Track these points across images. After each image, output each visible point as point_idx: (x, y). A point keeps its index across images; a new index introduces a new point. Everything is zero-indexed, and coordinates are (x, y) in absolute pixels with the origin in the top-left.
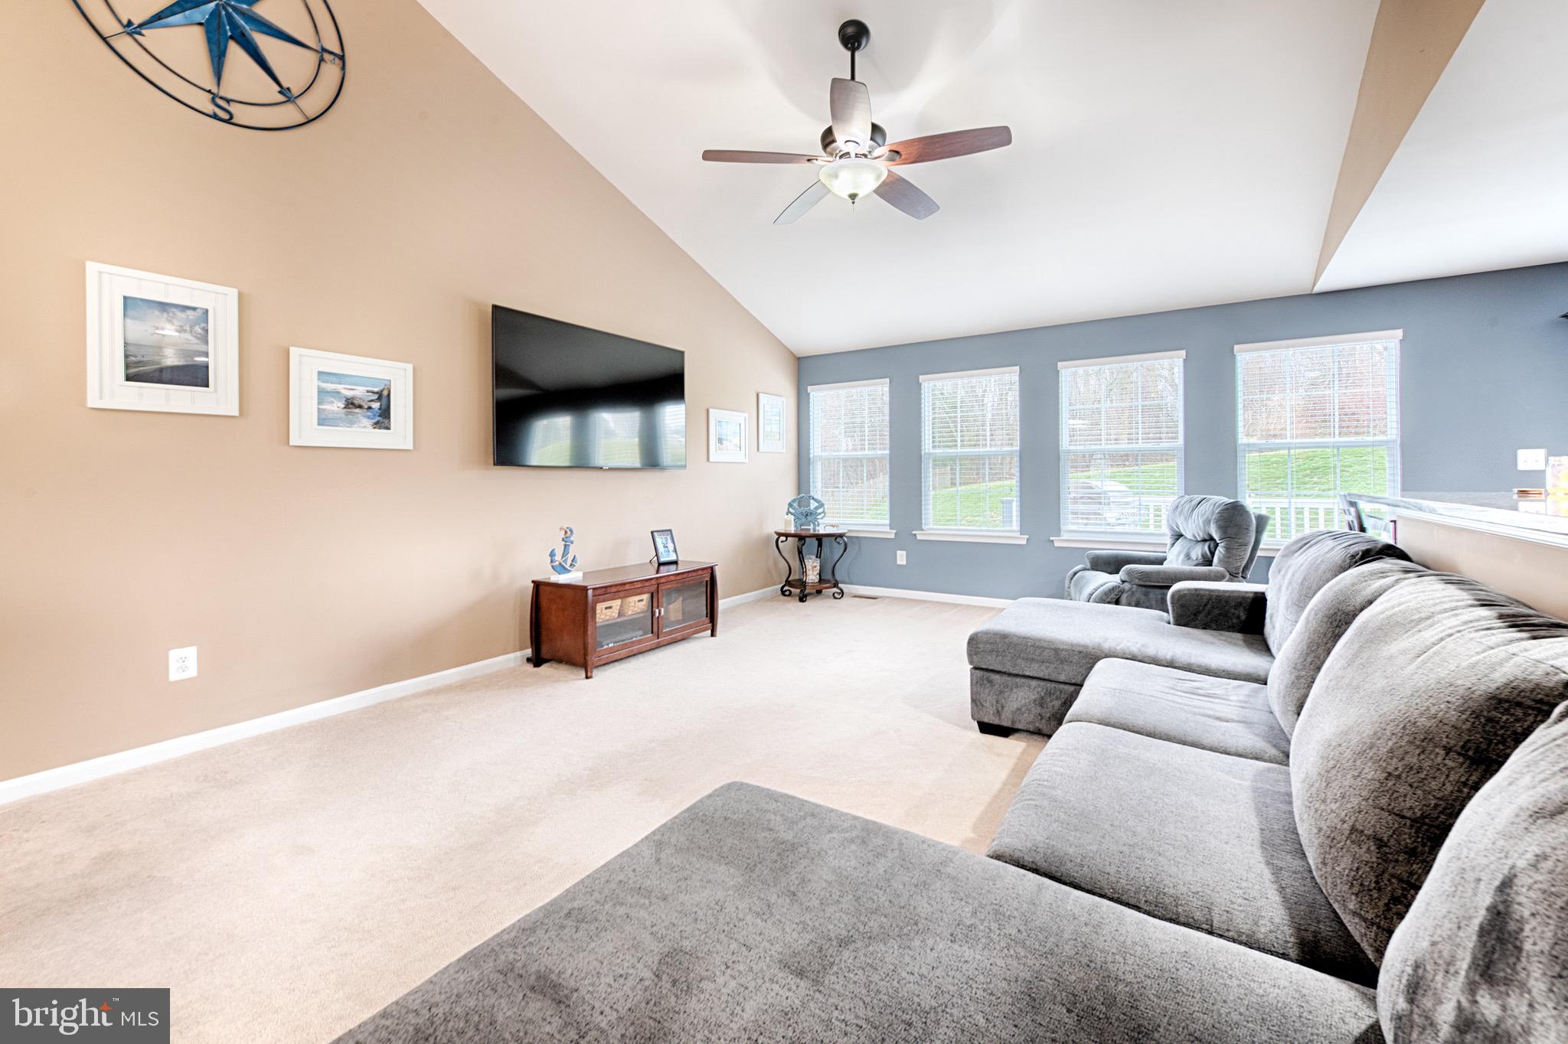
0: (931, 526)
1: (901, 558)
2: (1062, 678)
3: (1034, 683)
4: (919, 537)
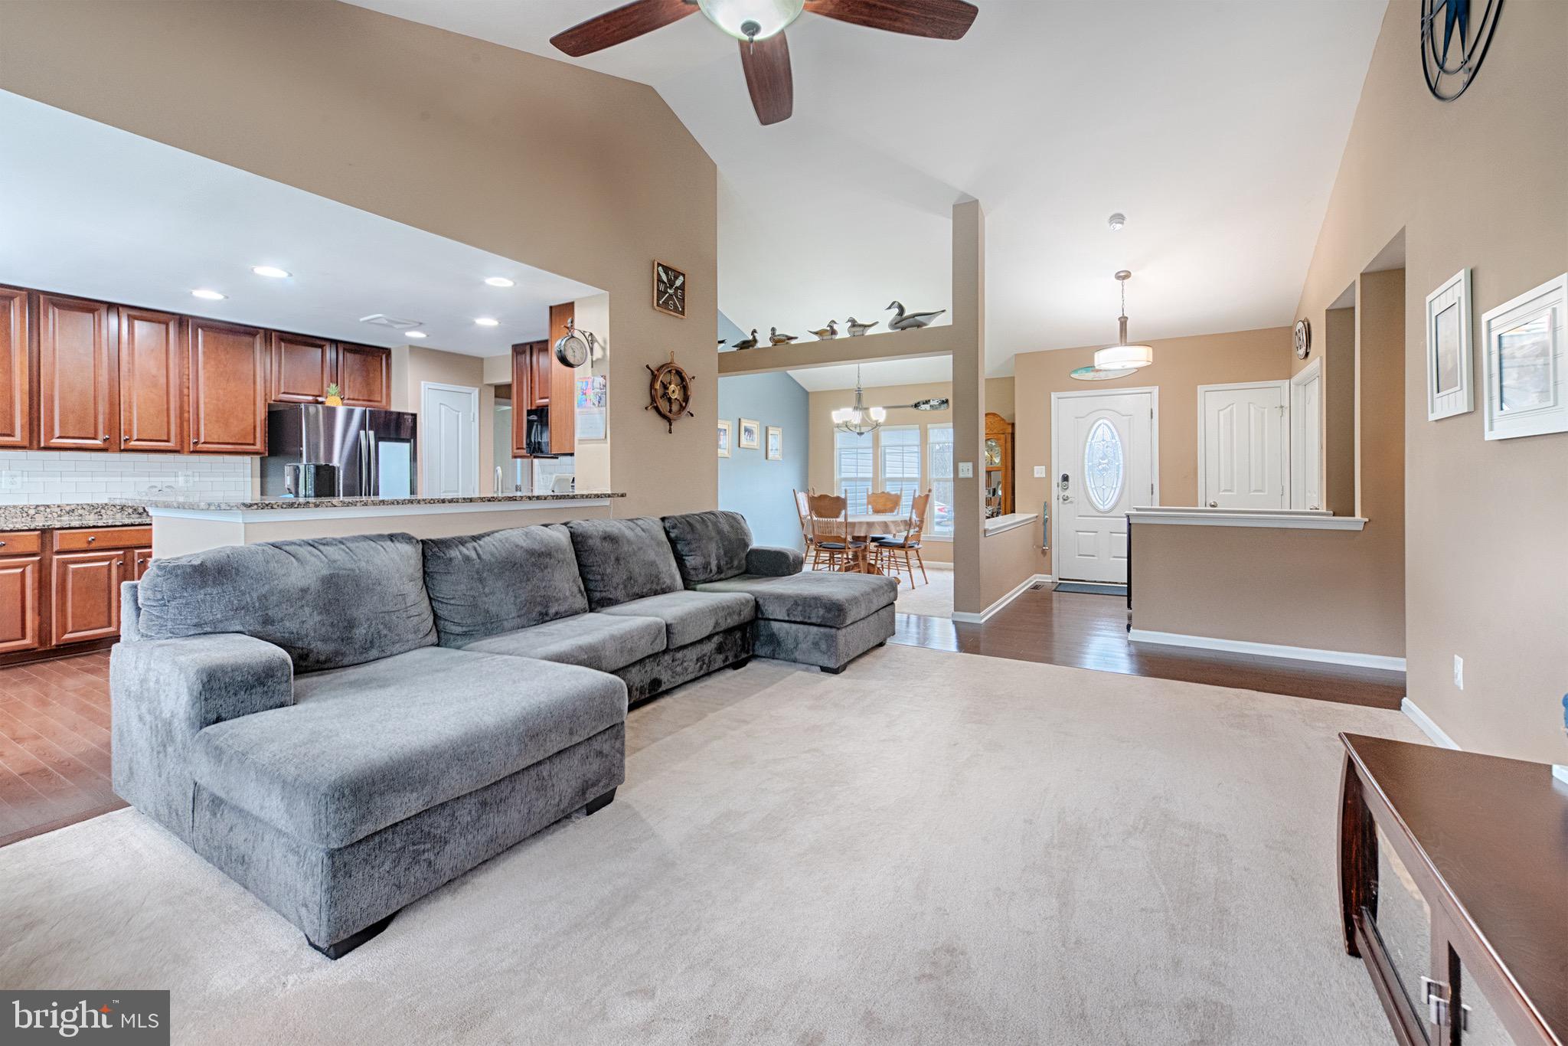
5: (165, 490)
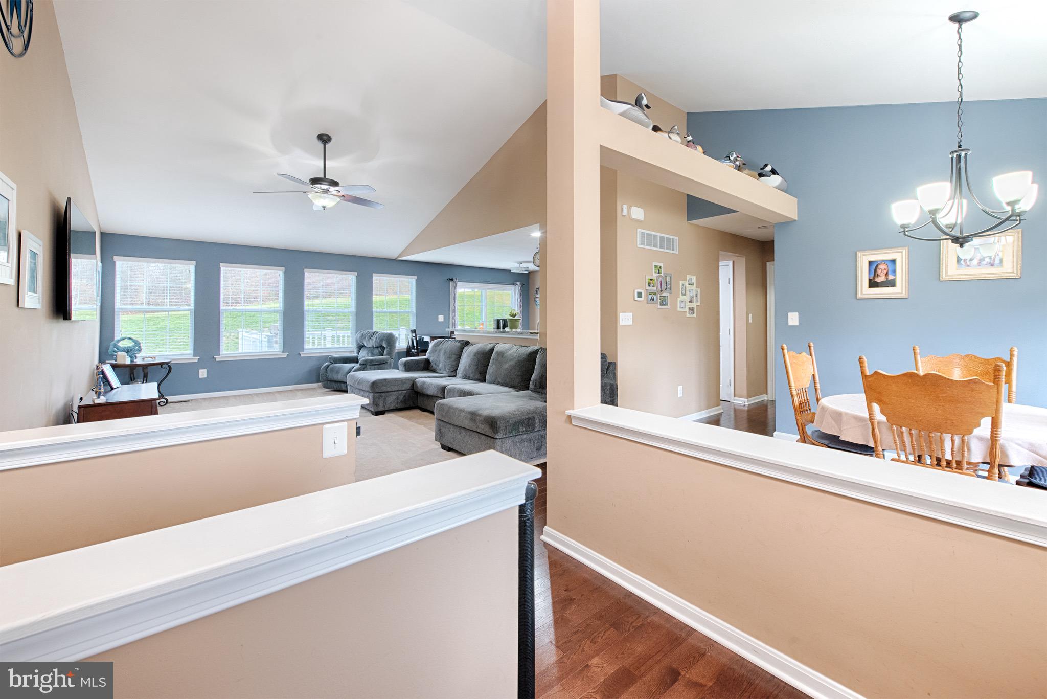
0: (225, 352)
1: (203, 373)
2: (404, 389)
3: (395, 393)
4: (217, 360)
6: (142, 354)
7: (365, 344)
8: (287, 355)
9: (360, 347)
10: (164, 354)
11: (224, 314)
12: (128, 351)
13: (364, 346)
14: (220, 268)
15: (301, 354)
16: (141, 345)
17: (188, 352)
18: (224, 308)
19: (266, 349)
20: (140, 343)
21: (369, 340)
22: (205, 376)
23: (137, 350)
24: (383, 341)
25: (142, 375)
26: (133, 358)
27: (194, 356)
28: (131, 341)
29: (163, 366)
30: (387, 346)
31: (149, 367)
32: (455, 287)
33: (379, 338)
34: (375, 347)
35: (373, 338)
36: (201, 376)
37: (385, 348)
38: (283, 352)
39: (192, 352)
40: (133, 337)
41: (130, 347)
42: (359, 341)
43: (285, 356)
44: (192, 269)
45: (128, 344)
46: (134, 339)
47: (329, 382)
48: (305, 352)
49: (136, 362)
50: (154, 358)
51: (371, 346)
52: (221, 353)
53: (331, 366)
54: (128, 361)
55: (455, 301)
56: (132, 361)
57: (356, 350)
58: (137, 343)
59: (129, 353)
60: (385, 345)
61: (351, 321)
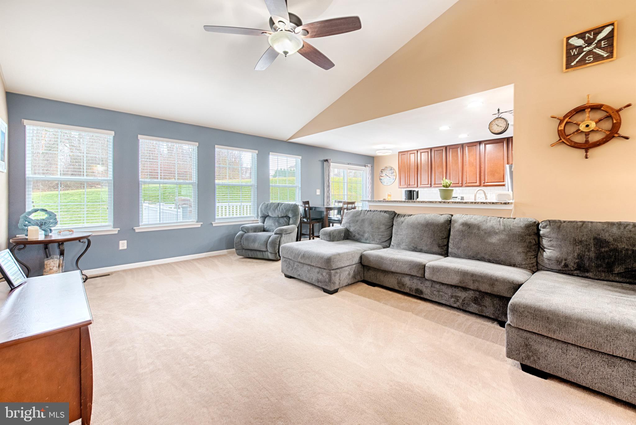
1: (123, 245)
4: (136, 231)
5: (482, 198)
6: (58, 226)
7: (270, 214)
8: (201, 224)
9: (265, 217)
10: (81, 226)
11: (143, 186)
12: (41, 224)
13: (268, 216)
14: (138, 140)
15: (212, 224)
16: (57, 217)
17: (107, 224)
18: (143, 180)
19: (180, 219)
20: (56, 215)
21: (274, 210)
22: (125, 247)
23: (52, 223)
24: (289, 212)
25: (58, 251)
26: (47, 231)
27: (114, 227)
28: (43, 213)
29: (82, 241)
30: (293, 216)
31: (65, 243)
32: (329, 166)
33: (285, 209)
34: (280, 216)
35: (278, 208)
36: (121, 248)
37: (290, 218)
38: (197, 222)
39: (111, 224)
40: (47, 209)
41: (43, 220)
42: (264, 212)
43: (200, 226)
44: (111, 138)
45: (42, 216)
46: (49, 210)
47: (244, 251)
48: (216, 221)
49: (51, 236)
50: (71, 231)
51: (276, 216)
52: (140, 224)
53: (246, 235)
54: (41, 237)
55: (329, 178)
56: (46, 236)
57: (260, 220)
58: (52, 216)
59: (43, 227)
60: (290, 215)
61: (252, 194)
